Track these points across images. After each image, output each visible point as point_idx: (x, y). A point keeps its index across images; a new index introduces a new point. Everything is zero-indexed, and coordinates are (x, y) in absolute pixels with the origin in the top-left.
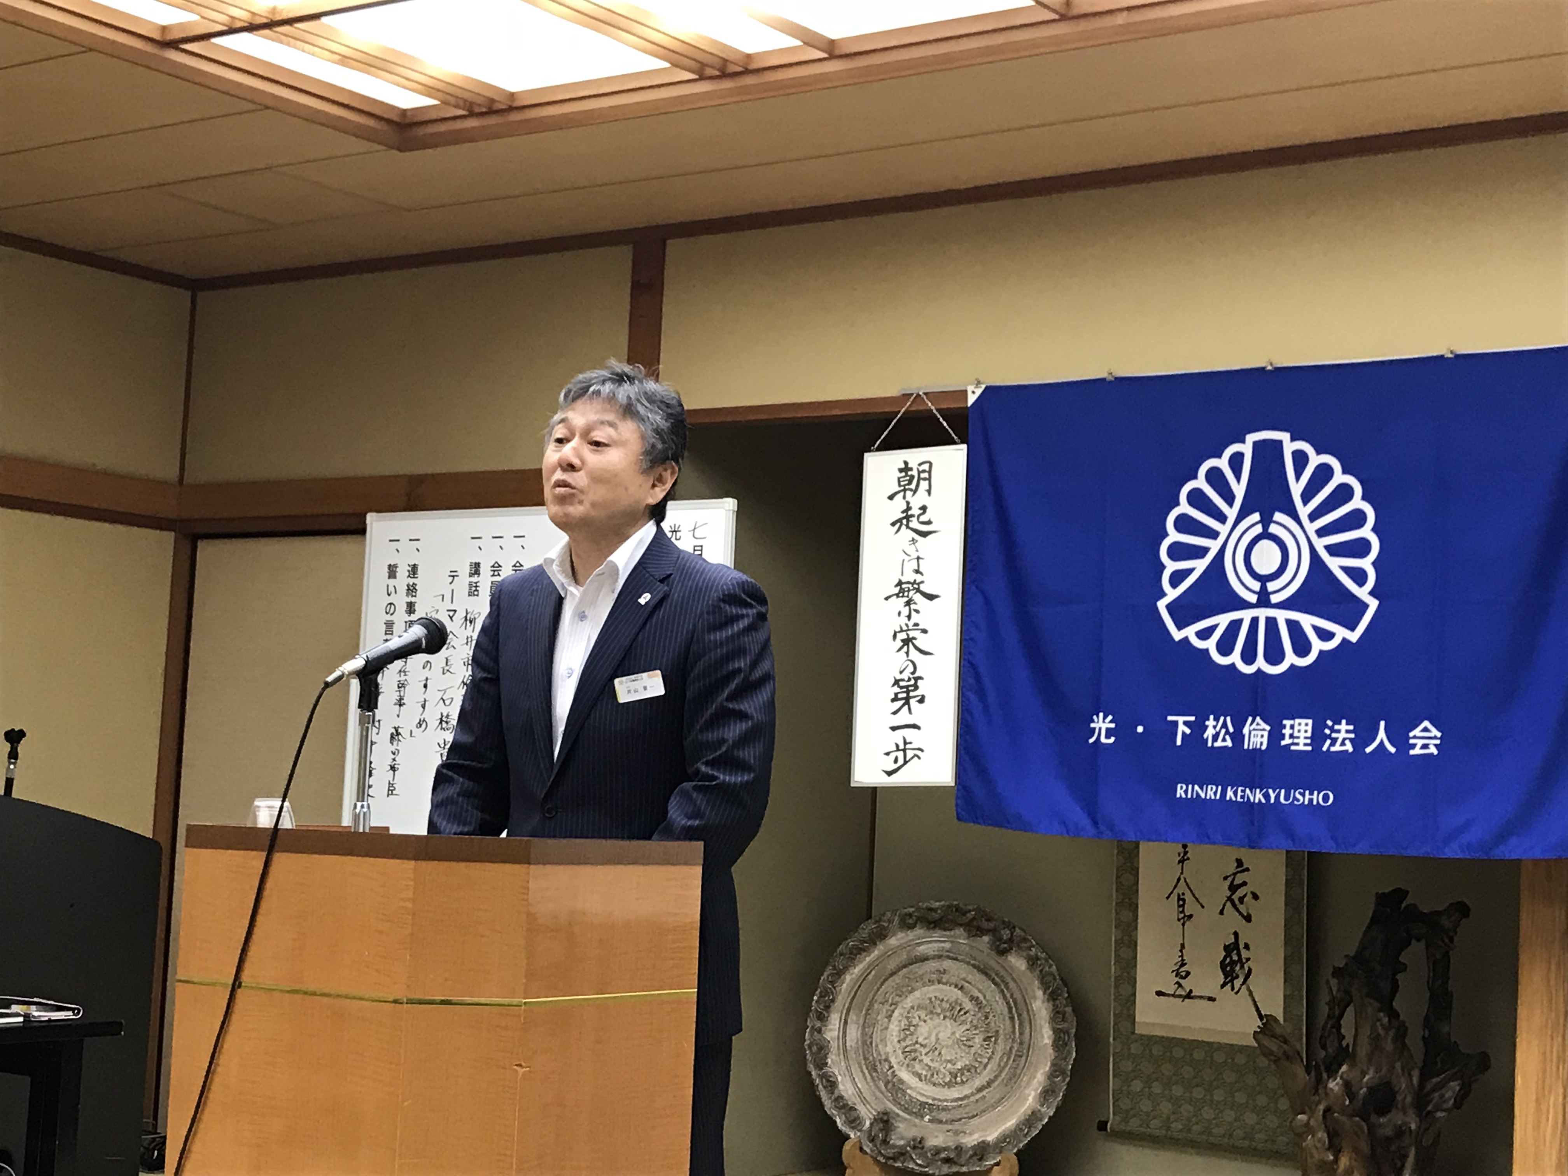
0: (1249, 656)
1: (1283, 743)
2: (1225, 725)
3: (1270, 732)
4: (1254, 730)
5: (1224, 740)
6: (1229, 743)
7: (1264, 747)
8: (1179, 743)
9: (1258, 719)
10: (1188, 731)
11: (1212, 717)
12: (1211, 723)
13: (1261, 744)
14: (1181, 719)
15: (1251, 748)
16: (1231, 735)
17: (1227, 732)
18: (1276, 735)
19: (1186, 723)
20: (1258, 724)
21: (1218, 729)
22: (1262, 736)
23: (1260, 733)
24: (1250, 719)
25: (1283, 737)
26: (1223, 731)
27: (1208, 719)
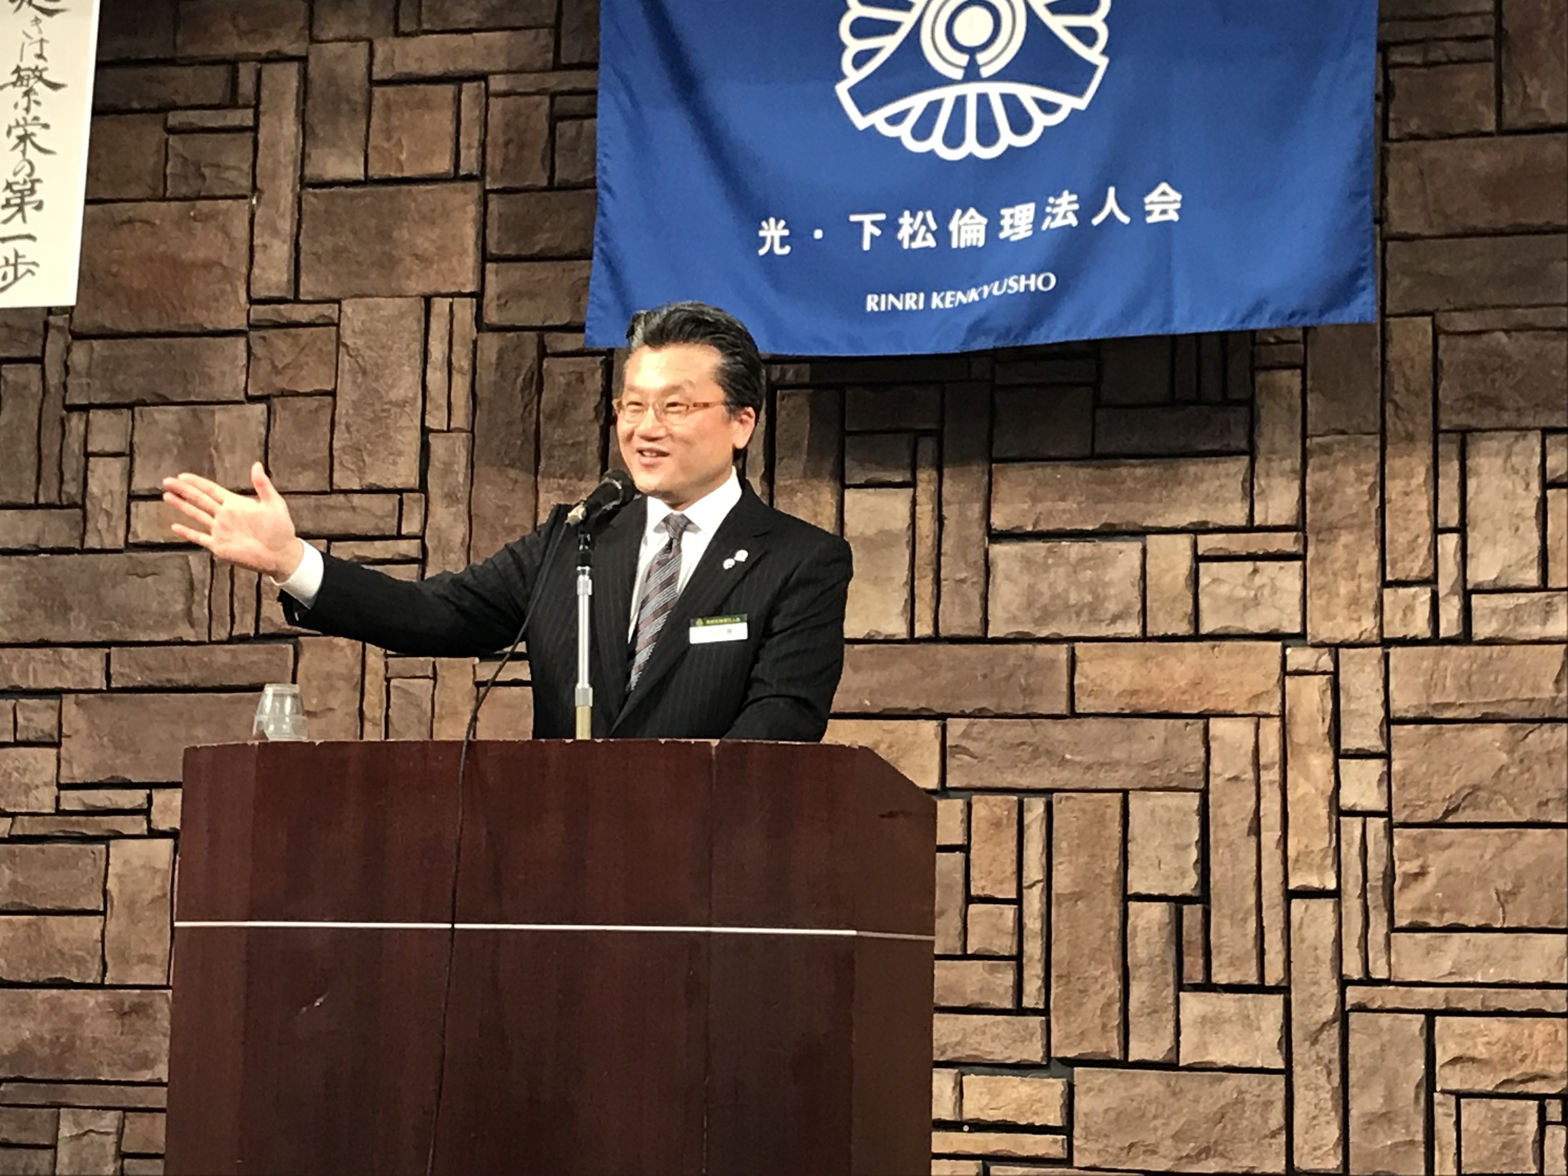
0: (954, 138)
1: (1002, 235)
2: (924, 222)
3: (987, 226)
4: (965, 224)
5: (924, 239)
6: (931, 242)
7: (981, 243)
8: (866, 246)
9: (972, 211)
10: (877, 232)
11: (907, 213)
12: (906, 219)
13: (978, 239)
14: (867, 219)
15: (962, 246)
16: (934, 234)
17: (928, 230)
18: (993, 228)
19: (874, 223)
20: (972, 217)
21: (916, 227)
22: (978, 231)
23: (975, 228)
24: (958, 212)
25: (1001, 228)
26: (923, 228)
27: (901, 215)
